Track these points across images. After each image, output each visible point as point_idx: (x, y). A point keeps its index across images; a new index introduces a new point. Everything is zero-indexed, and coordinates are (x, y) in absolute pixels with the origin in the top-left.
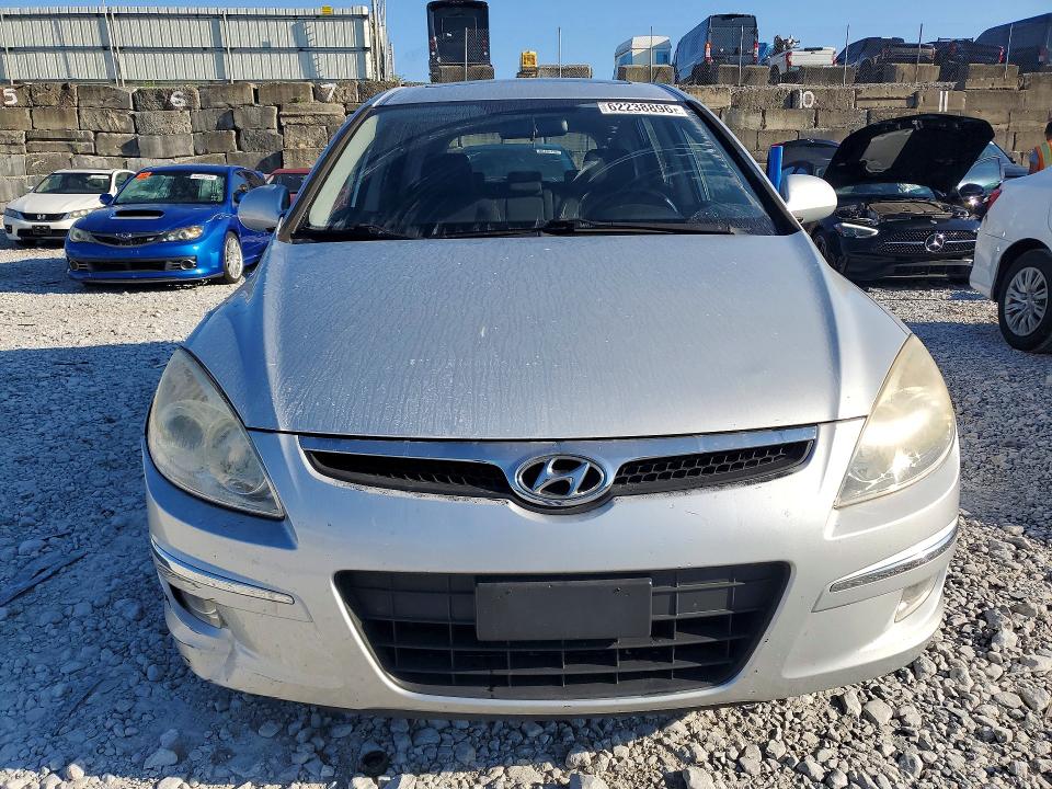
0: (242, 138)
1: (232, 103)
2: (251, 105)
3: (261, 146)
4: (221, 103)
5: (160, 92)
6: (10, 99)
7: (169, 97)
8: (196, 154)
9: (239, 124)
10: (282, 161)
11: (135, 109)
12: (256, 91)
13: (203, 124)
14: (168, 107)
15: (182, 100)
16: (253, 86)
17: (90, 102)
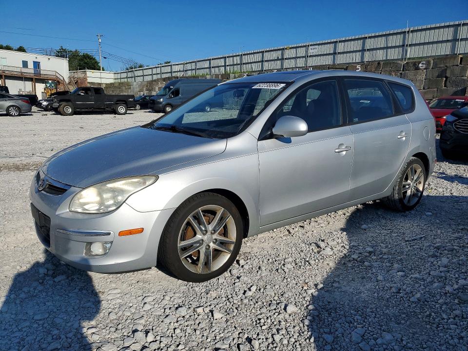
0: (448, 81)
1: (448, 65)
2: (458, 66)
3: (456, 85)
4: (442, 66)
5: (415, 62)
6: (358, 69)
7: (419, 64)
8: (424, 89)
9: (448, 75)
10: (466, 92)
11: (403, 71)
12: (461, 58)
13: (431, 76)
14: (417, 68)
15: (424, 65)
16: (460, 56)
17: (386, 69)
